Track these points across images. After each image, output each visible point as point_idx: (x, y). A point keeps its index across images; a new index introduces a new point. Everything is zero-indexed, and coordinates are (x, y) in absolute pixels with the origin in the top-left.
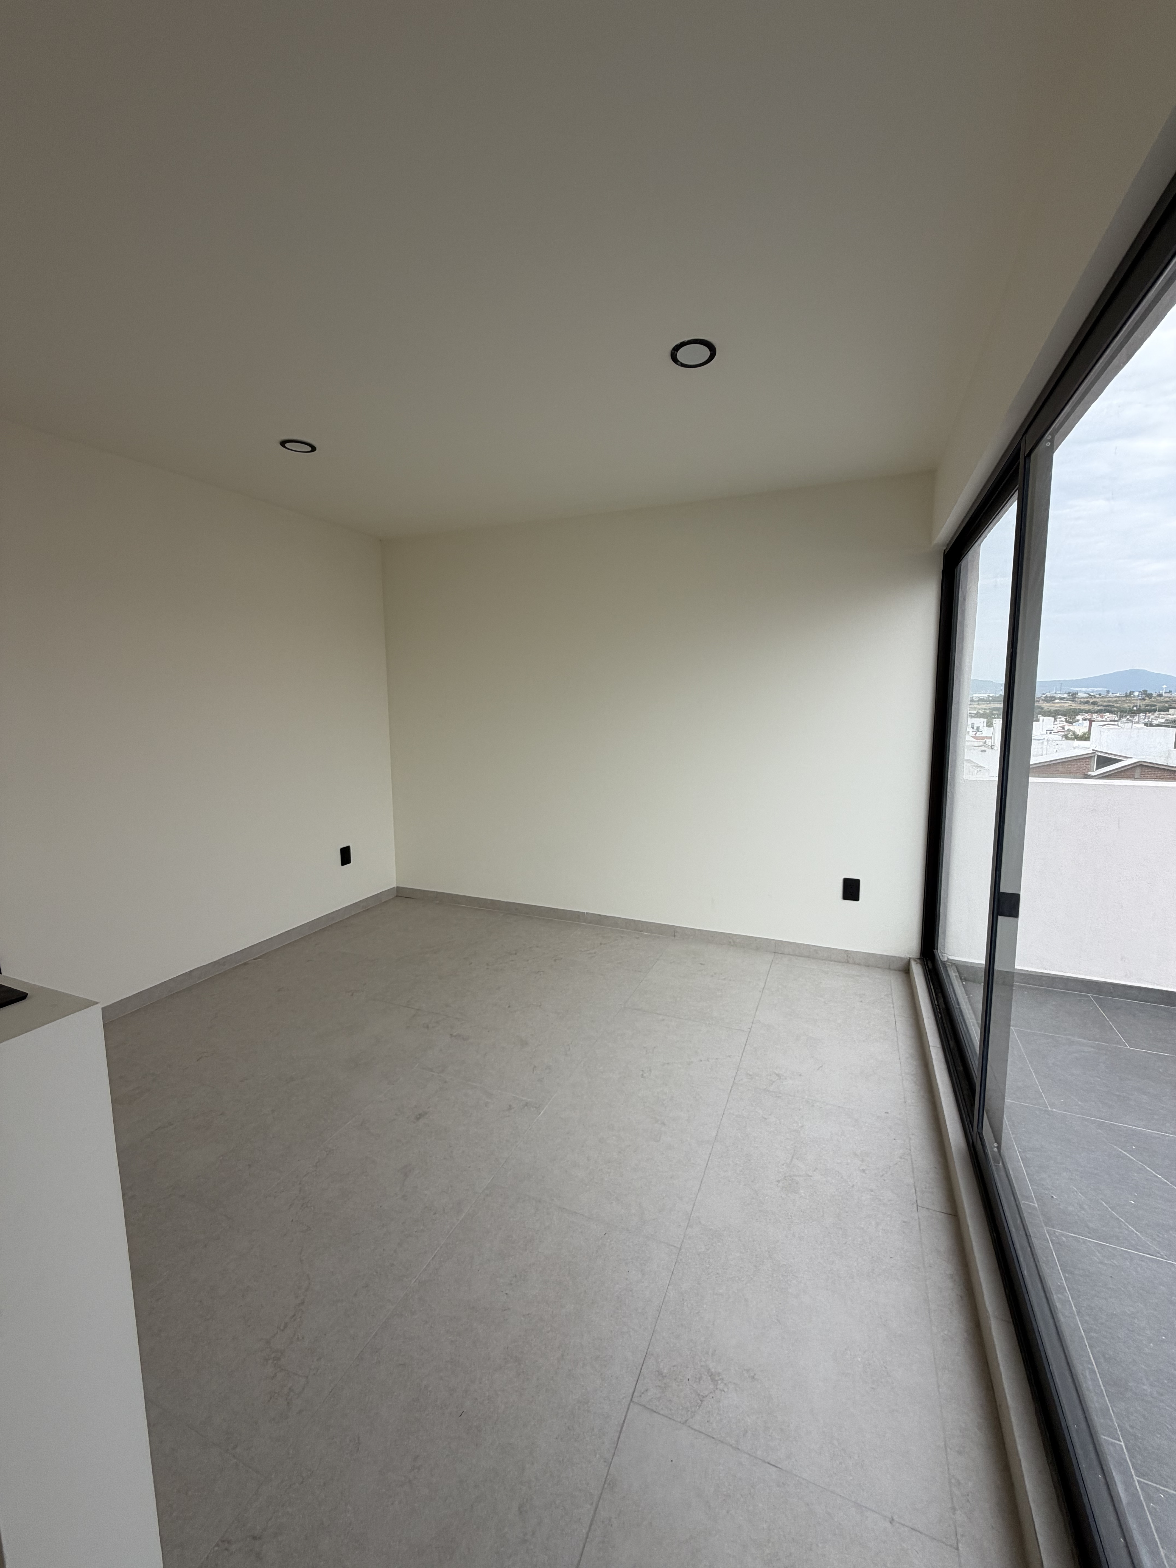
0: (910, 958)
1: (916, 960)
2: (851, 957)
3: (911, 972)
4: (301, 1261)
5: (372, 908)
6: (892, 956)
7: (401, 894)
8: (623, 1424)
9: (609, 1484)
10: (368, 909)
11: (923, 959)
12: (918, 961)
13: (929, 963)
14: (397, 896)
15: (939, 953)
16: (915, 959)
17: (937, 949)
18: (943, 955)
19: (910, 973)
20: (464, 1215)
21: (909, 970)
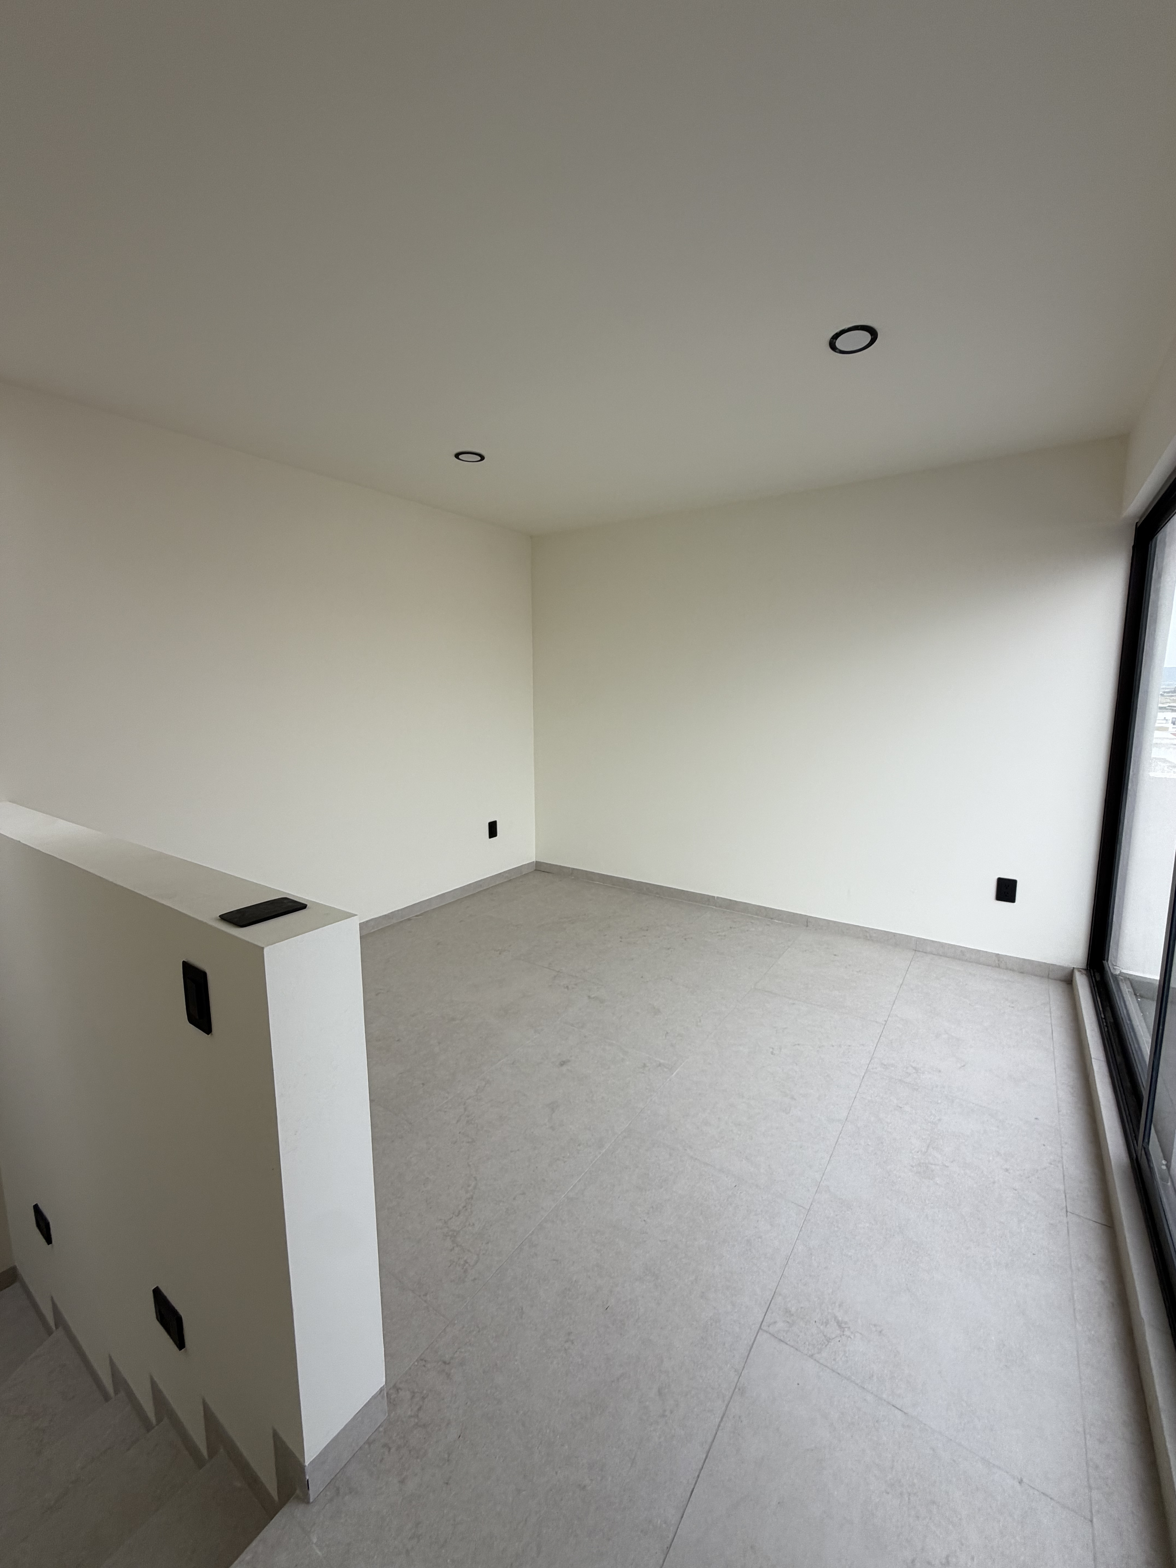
0: (1074, 968)
1: (1082, 970)
2: (1003, 962)
3: (1074, 981)
4: (469, 1165)
5: (514, 879)
6: (1052, 964)
7: (540, 868)
8: (753, 1344)
9: (739, 1389)
10: (510, 880)
11: (1090, 971)
12: (1084, 972)
13: (1097, 975)
14: (535, 870)
15: (1110, 967)
16: (1079, 970)
17: (1107, 961)
18: (1115, 967)
19: (1074, 984)
20: (604, 1150)
21: (1072, 981)
